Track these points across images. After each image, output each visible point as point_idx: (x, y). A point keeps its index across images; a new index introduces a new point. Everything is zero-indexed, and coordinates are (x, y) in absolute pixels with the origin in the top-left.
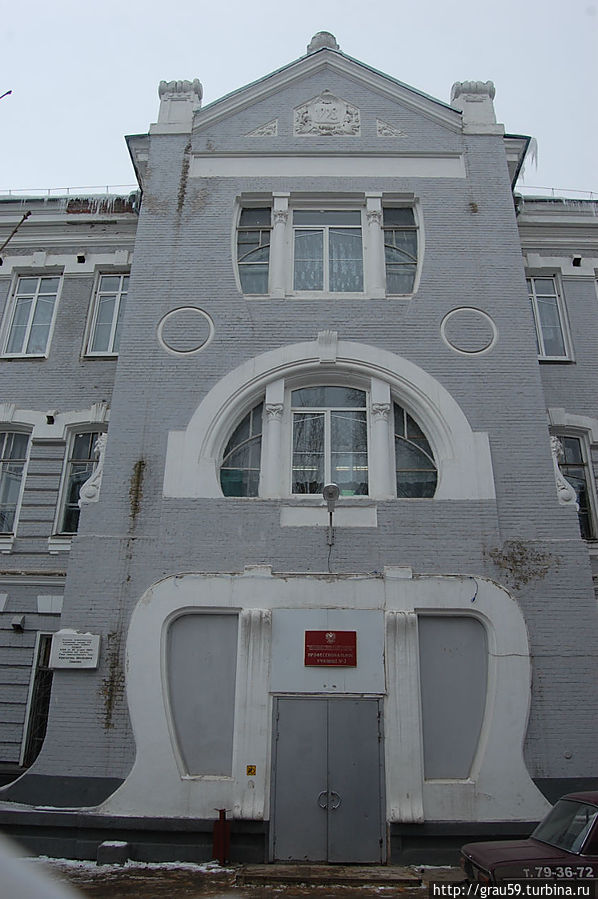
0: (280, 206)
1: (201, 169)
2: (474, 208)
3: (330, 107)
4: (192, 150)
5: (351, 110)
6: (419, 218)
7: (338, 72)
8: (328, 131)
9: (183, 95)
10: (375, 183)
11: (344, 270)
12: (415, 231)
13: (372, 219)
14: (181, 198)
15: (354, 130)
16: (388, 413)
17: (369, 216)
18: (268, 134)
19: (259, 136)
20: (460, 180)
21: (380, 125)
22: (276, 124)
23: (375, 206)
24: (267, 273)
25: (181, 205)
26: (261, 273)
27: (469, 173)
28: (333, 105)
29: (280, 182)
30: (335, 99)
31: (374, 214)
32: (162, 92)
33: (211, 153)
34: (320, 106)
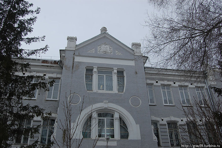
0: (95, 70)
1: (77, 59)
2: (136, 73)
3: (106, 46)
4: (75, 54)
5: (110, 47)
6: (125, 74)
7: (108, 38)
8: (105, 52)
9: (73, 40)
10: (116, 66)
11: (108, 85)
12: (124, 77)
13: (115, 74)
14: (73, 66)
15: (111, 52)
16: (118, 119)
17: (114, 74)
18: (92, 52)
19: (90, 52)
20: (134, 66)
21: (117, 52)
22: (94, 49)
23: (115, 71)
24: (92, 85)
25: (73, 68)
27: (135, 64)
28: (107, 46)
29: (96, 64)
30: (107, 45)
31: (115, 73)
32: (68, 39)
33: (79, 55)
34: (103, 46)
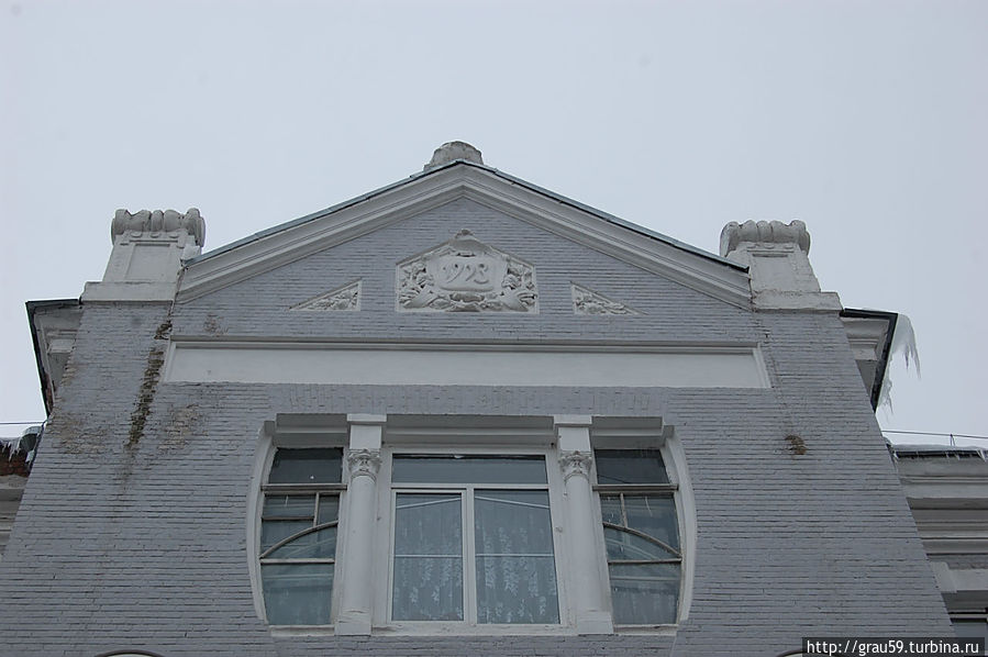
0: (364, 440)
1: (185, 368)
2: (796, 446)
3: (474, 262)
4: (174, 331)
5: (514, 266)
6: (678, 469)
7: (489, 204)
8: (470, 304)
9: (163, 236)
10: (575, 397)
11: (510, 584)
12: (668, 494)
13: (571, 469)
14: (139, 423)
15: (525, 302)
17: (564, 464)
18: (341, 306)
19: (322, 309)
20: (760, 393)
21: (576, 295)
22: (359, 289)
23: (577, 442)
24: (329, 588)
25: (136, 435)
26: (315, 588)
27: (777, 380)
28: (479, 259)
29: (367, 395)
30: (483, 248)
31: (577, 459)
32: (118, 229)
33: (213, 340)
34: (452, 259)
